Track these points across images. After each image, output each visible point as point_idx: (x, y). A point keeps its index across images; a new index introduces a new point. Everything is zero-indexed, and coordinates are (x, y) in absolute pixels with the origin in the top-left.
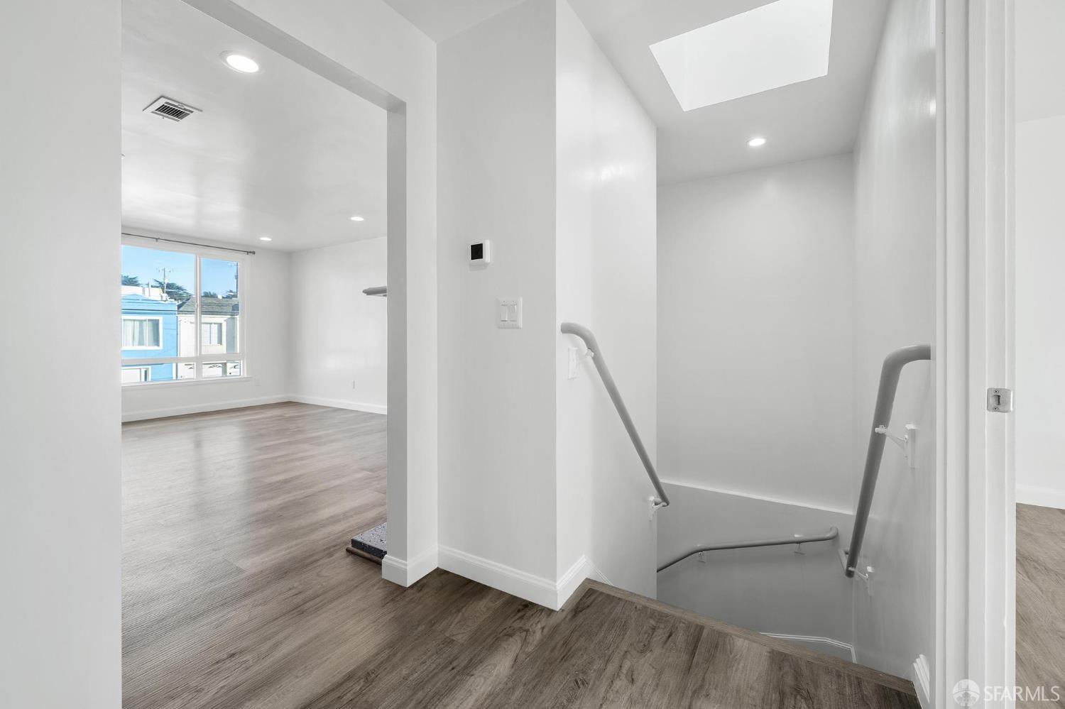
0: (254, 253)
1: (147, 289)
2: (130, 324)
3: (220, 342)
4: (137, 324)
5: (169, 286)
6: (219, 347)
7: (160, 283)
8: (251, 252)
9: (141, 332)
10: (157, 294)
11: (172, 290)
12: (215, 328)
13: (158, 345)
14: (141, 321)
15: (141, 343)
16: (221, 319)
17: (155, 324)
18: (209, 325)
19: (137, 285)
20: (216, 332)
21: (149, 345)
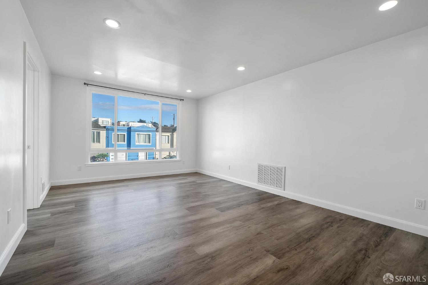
0: (183, 100)
1: (148, 124)
2: (142, 135)
3: (168, 143)
4: (144, 135)
5: (154, 123)
6: (168, 144)
7: (152, 122)
8: (182, 100)
9: (145, 138)
10: (150, 125)
11: (155, 124)
12: (167, 137)
13: (150, 143)
14: (145, 135)
15: (145, 142)
16: (169, 134)
17: (149, 135)
18: (165, 136)
19: (146, 123)
20: (167, 139)
21: (147, 143)
